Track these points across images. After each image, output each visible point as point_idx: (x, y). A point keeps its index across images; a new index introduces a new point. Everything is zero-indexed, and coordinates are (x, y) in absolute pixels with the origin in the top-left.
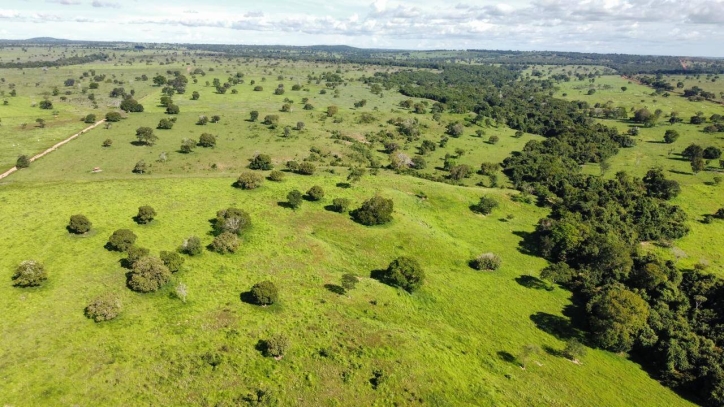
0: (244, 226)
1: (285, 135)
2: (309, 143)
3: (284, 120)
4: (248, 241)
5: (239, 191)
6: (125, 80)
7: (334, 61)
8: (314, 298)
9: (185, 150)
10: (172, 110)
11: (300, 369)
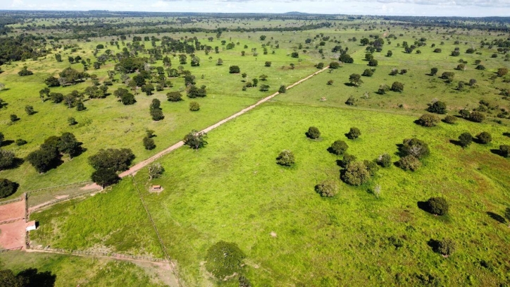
0: (424, 153)
1: (460, 88)
2: (479, 97)
3: (458, 77)
4: (425, 165)
5: (419, 127)
6: (342, 40)
7: (505, 30)
8: (477, 219)
9: (381, 92)
10: (373, 63)
11: (463, 270)
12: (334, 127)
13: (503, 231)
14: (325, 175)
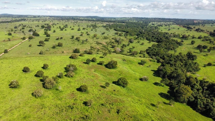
0: (75, 69)
1: (83, 43)
2: (90, 45)
3: (82, 38)
4: (76, 74)
5: (71, 59)
6: (32, 27)
7: (94, 21)
8: (97, 89)
9: (54, 47)
10: (48, 36)
11: (96, 109)
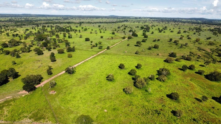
0: (168, 74)
1: (181, 47)
2: (189, 50)
3: (181, 42)
4: (169, 79)
5: (166, 63)
6: (133, 27)
7: (198, 23)
8: (191, 101)
9: (150, 49)
10: (146, 37)
11: (186, 123)
12: (131, 63)
13: (201, 106)
14: (127, 84)
